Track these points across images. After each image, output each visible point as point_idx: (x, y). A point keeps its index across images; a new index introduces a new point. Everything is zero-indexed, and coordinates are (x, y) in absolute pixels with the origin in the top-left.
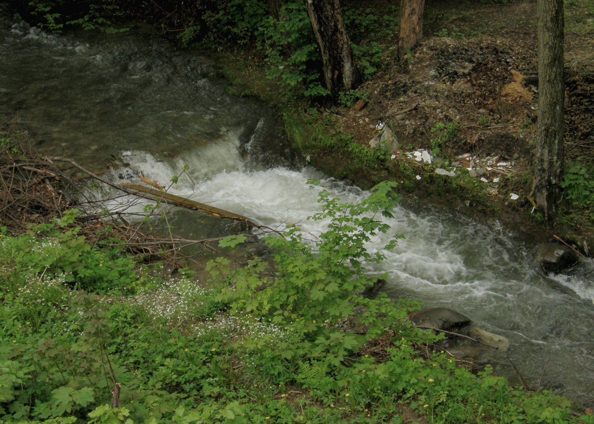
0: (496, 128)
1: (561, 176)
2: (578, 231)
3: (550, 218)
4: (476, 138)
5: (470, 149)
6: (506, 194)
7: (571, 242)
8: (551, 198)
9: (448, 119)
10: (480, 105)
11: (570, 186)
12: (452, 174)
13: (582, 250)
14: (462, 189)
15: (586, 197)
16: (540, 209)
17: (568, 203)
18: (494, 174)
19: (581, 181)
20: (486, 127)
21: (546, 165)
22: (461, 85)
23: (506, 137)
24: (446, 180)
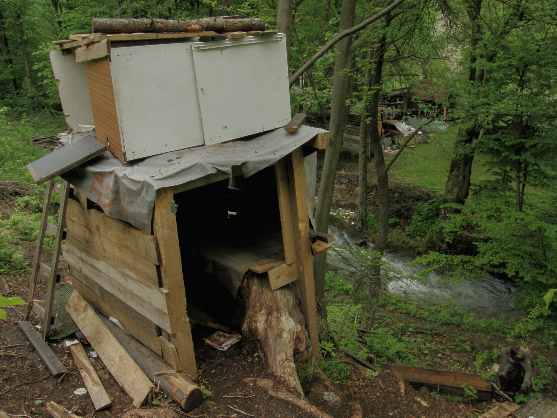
0: (351, 201)
1: (366, 217)
2: (369, 235)
3: (362, 230)
4: (344, 203)
5: (342, 207)
6: (351, 222)
7: (366, 238)
8: (362, 224)
9: (337, 197)
10: (348, 193)
11: (368, 221)
12: (335, 214)
13: (369, 240)
14: (337, 219)
15: (373, 225)
16: (359, 227)
17: (367, 226)
18: (348, 215)
19: (372, 219)
20: (348, 200)
21: (361, 213)
22: (343, 186)
23: (354, 204)
24: (333, 216)
